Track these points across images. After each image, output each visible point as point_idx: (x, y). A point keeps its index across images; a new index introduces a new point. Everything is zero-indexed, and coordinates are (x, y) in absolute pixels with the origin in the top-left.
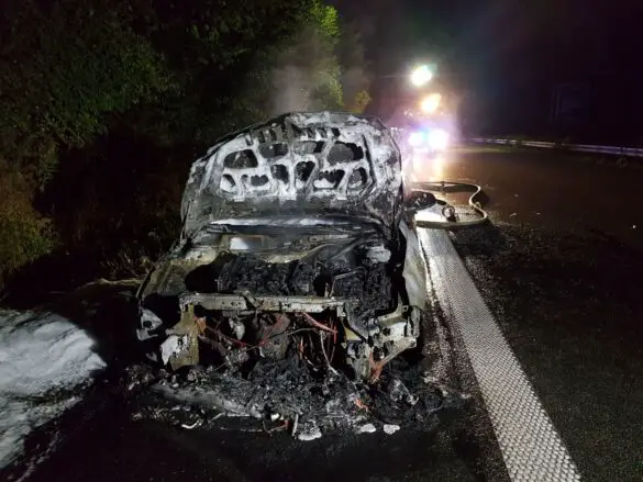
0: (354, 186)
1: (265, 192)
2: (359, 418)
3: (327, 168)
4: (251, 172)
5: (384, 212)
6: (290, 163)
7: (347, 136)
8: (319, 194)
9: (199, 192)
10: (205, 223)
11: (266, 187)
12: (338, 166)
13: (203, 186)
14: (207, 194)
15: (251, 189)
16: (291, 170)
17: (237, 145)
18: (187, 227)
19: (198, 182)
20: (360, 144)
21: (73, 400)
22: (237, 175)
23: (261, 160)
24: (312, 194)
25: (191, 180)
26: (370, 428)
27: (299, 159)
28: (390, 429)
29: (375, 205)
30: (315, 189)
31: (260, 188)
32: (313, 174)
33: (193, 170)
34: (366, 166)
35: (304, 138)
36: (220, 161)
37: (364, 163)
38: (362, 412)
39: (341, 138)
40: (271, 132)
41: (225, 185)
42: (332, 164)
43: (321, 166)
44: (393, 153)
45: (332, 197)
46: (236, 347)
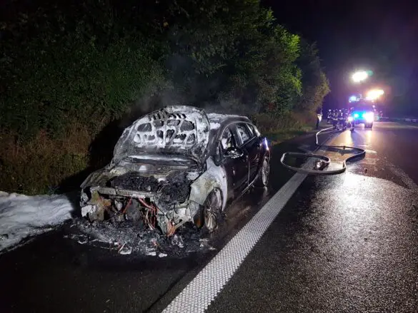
0: (190, 142)
1: (152, 144)
2: (152, 249)
3: (180, 133)
4: (148, 134)
5: (199, 156)
6: (164, 129)
7: (189, 118)
8: (174, 145)
9: (124, 142)
10: (124, 156)
11: (153, 141)
12: (184, 132)
13: (126, 139)
14: (127, 143)
15: (147, 141)
16: (165, 134)
17: (144, 120)
18: (115, 158)
19: (125, 137)
20: (193, 122)
21: (50, 229)
22: (142, 134)
23: (153, 128)
24: (172, 145)
25: (122, 137)
26: (154, 254)
27: (168, 128)
28: (162, 255)
29: (196, 152)
30: (174, 143)
31: (150, 141)
32: (173, 135)
33: (125, 132)
34: (195, 133)
35: (172, 118)
36: (136, 128)
37: (194, 131)
38: (155, 247)
39: (186, 119)
40: (158, 115)
41: (136, 139)
42: (182, 131)
43: (177, 132)
44: (207, 127)
45: (180, 147)
46: (118, 214)
